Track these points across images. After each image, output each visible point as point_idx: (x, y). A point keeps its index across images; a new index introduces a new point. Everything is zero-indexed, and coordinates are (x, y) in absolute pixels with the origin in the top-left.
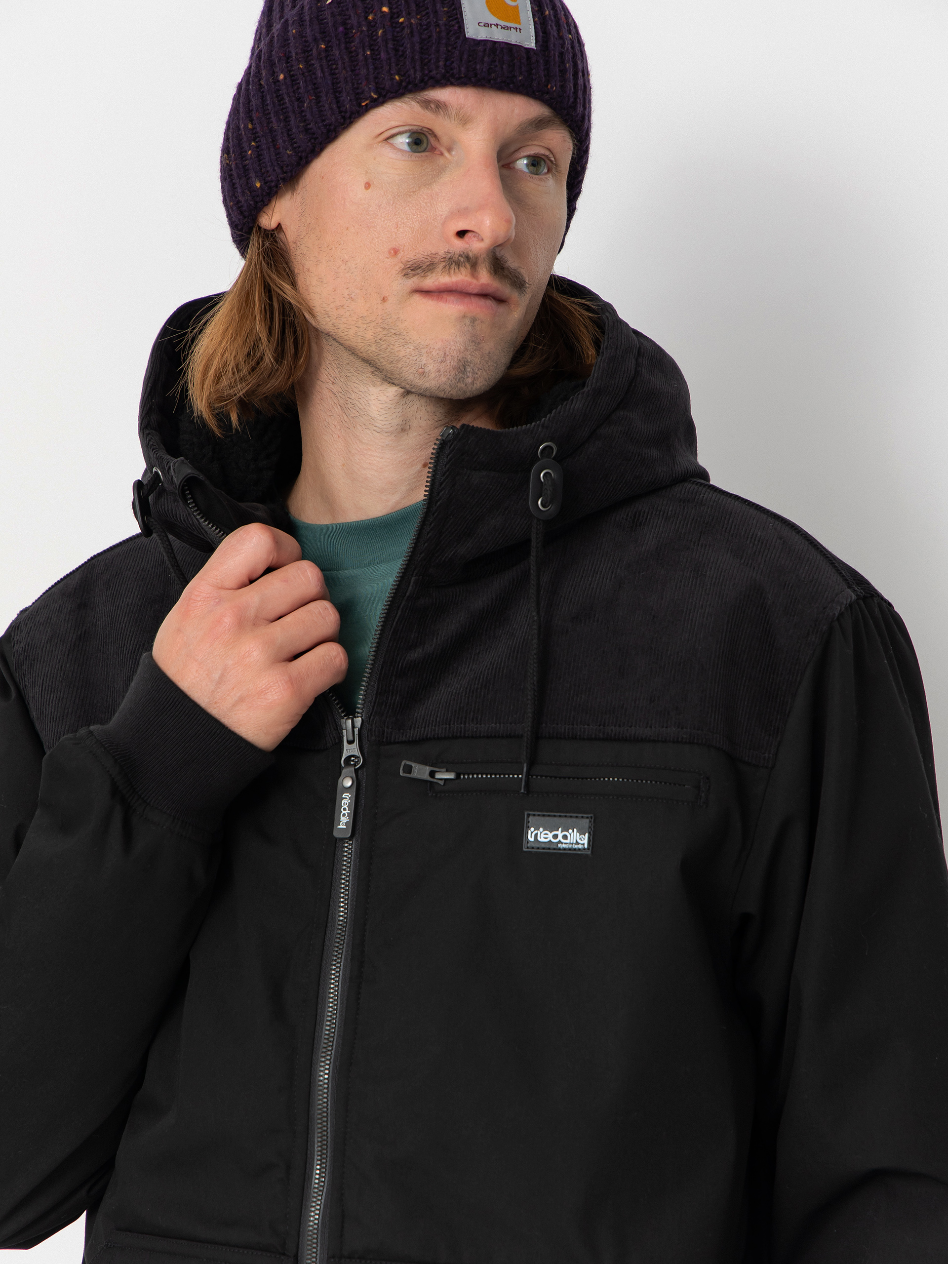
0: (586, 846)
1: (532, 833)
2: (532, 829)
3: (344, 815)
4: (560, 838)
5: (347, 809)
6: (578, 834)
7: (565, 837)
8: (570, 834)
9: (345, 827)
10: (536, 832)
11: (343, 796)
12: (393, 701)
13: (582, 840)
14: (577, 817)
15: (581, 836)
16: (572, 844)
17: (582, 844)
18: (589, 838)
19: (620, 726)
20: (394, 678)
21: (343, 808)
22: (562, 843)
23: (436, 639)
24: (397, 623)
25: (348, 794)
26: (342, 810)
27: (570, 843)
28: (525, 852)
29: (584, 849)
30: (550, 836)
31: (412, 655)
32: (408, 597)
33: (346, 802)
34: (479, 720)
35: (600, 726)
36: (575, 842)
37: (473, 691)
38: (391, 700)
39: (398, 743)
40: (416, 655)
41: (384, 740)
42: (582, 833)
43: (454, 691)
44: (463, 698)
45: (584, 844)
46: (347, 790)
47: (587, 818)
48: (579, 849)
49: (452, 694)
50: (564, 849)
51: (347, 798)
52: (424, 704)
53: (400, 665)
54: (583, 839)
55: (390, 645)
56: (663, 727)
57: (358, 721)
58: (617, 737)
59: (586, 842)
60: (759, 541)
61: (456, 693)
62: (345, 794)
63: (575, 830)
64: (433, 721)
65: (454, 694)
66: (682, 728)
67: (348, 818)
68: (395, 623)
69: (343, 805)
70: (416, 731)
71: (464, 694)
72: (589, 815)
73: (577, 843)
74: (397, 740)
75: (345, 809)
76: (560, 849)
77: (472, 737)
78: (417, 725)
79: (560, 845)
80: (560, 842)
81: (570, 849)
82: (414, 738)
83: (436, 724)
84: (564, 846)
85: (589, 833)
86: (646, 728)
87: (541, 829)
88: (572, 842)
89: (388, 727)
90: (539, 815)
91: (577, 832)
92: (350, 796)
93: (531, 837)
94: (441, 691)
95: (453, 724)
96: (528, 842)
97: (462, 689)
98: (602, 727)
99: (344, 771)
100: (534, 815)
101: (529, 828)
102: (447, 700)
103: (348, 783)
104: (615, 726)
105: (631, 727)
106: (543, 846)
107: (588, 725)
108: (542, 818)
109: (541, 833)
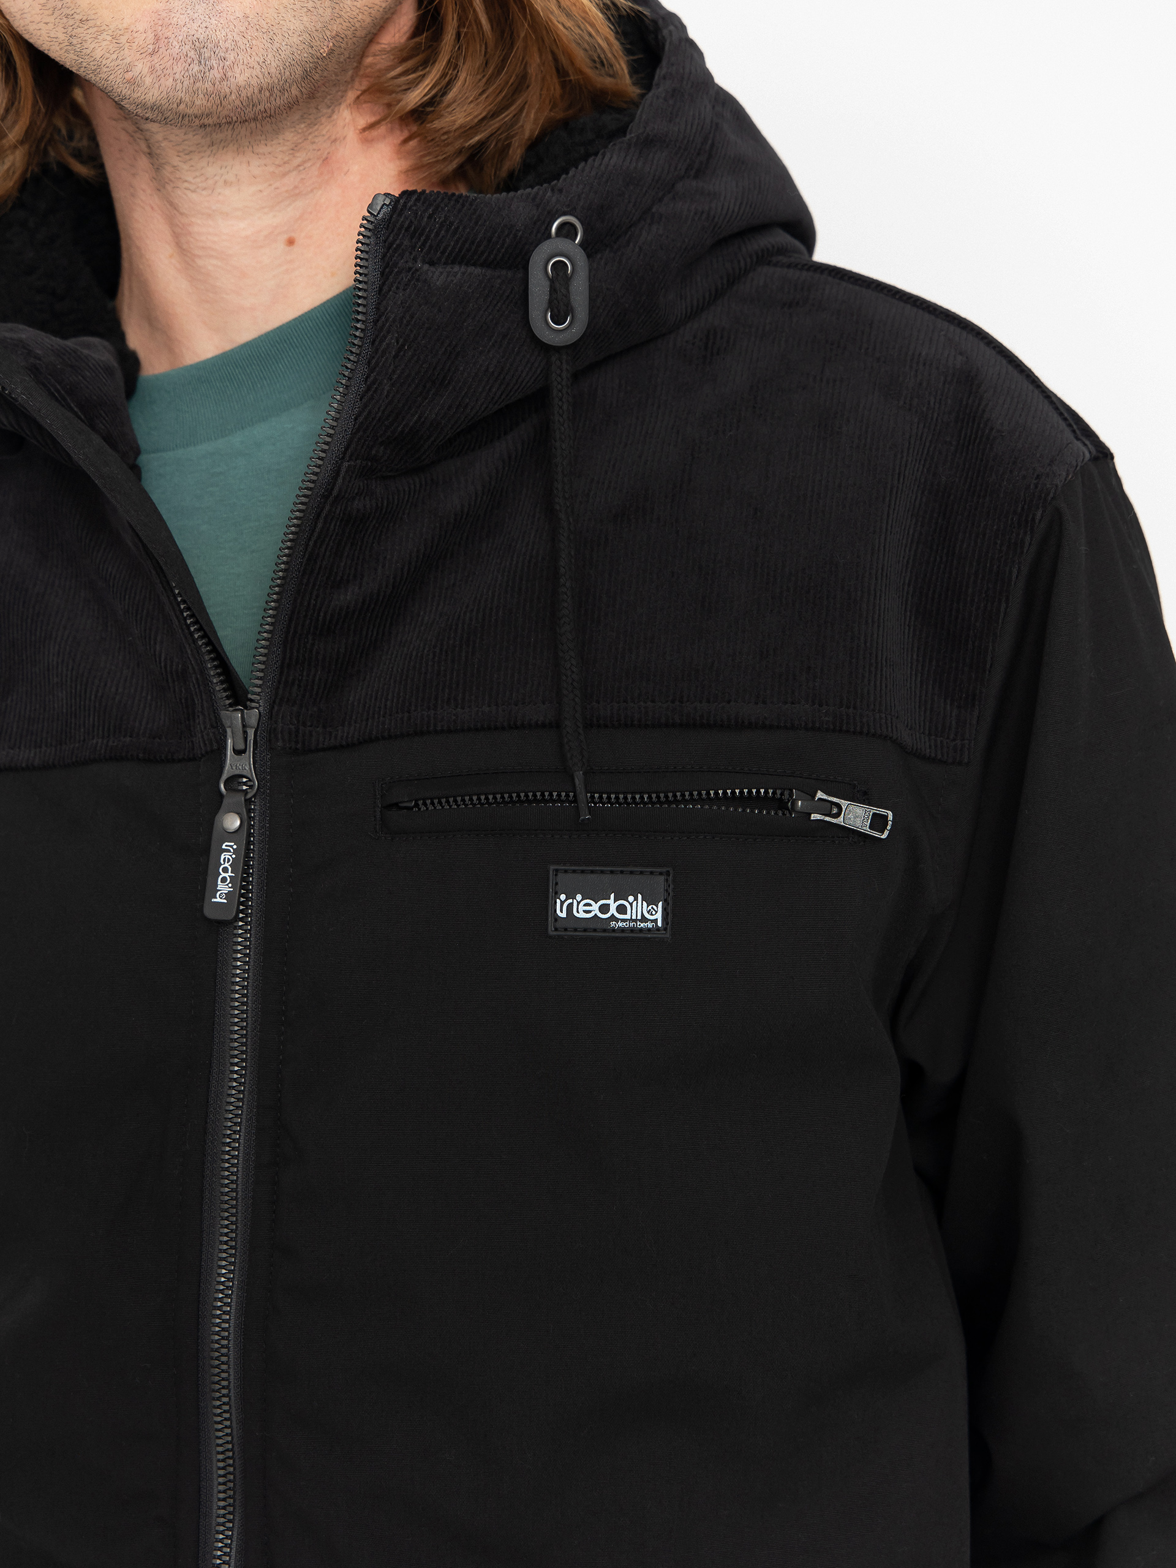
0: (660, 924)
1: (562, 903)
2: (563, 897)
3: (224, 880)
4: (613, 910)
5: (230, 869)
6: (645, 904)
7: (621, 909)
8: (631, 904)
9: (225, 901)
10: (570, 901)
11: (224, 847)
12: (311, 677)
13: (652, 915)
14: (641, 873)
15: (650, 907)
16: (636, 921)
17: (652, 921)
18: (664, 909)
19: (708, 701)
20: (310, 638)
21: (222, 867)
22: (617, 920)
23: (383, 567)
24: (316, 542)
25: (233, 844)
26: (221, 870)
27: (631, 920)
28: (551, 937)
29: (658, 929)
30: (595, 907)
31: (342, 598)
32: (336, 497)
33: (227, 856)
34: (460, 701)
35: (673, 702)
36: (639, 917)
37: (446, 652)
38: (308, 676)
39: (324, 750)
40: (348, 596)
41: (299, 746)
42: (650, 900)
43: (414, 654)
44: (430, 663)
45: (656, 921)
46: (232, 835)
47: (661, 874)
48: (649, 930)
49: (410, 658)
50: (622, 930)
51: (229, 851)
52: (364, 680)
53: (322, 614)
54: (654, 913)
55: (305, 581)
56: (786, 703)
57: (253, 716)
58: (705, 721)
59: (659, 916)
60: (924, 364)
61: (417, 655)
62: (227, 843)
63: (640, 896)
64: (380, 708)
65: (413, 657)
66: (821, 705)
67: (230, 885)
68: (311, 543)
69: (222, 862)
70: (352, 728)
71: (431, 656)
72: (664, 870)
73: (644, 919)
74: (321, 746)
75: (225, 870)
76: (613, 930)
77: (450, 731)
78: (354, 717)
79: (613, 924)
80: (613, 917)
81: (632, 930)
82: (350, 740)
83: (385, 713)
84: (620, 924)
85: (665, 901)
86: (756, 703)
87: (579, 897)
88: (634, 917)
89: (304, 724)
90: (574, 871)
91: (643, 900)
92: (235, 847)
93: (561, 911)
94: (392, 654)
95: (415, 711)
96: (557, 918)
97: (426, 649)
98: (677, 703)
99: (225, 802)
100: (566, 871)
101: (557, 895)
102: (402, 670)
103: (233, 822)
104: (701, 702)
105: (729, 702)
106: (583, 925)
107: (653, 701)
108: (580, 877)
109: (578, 903)
